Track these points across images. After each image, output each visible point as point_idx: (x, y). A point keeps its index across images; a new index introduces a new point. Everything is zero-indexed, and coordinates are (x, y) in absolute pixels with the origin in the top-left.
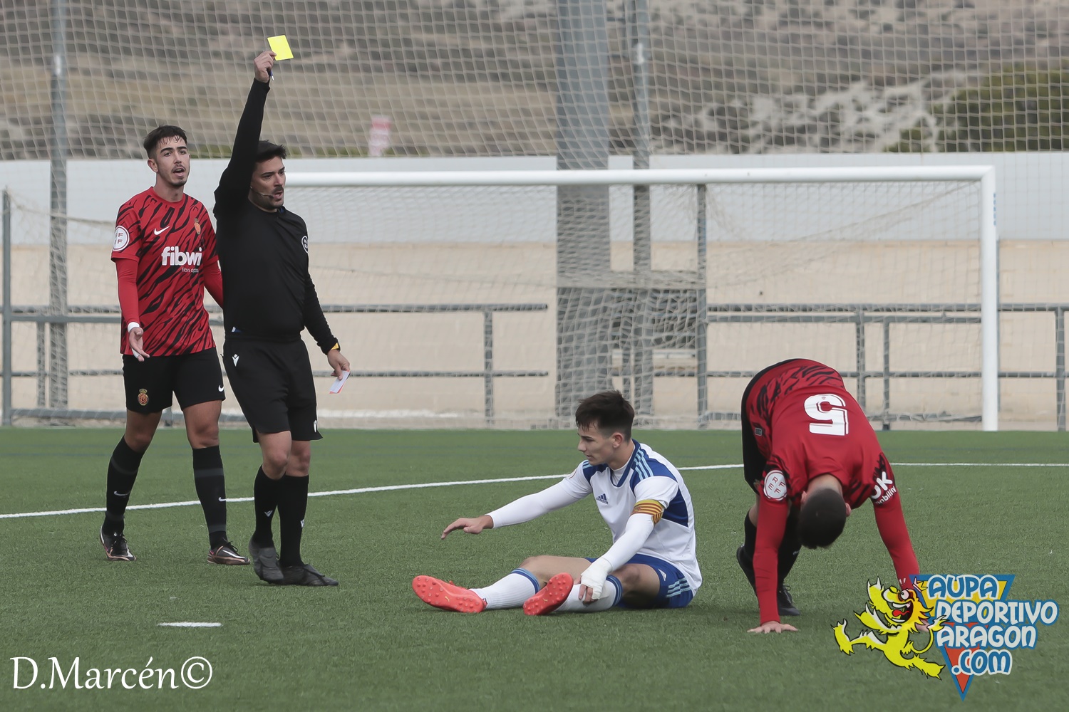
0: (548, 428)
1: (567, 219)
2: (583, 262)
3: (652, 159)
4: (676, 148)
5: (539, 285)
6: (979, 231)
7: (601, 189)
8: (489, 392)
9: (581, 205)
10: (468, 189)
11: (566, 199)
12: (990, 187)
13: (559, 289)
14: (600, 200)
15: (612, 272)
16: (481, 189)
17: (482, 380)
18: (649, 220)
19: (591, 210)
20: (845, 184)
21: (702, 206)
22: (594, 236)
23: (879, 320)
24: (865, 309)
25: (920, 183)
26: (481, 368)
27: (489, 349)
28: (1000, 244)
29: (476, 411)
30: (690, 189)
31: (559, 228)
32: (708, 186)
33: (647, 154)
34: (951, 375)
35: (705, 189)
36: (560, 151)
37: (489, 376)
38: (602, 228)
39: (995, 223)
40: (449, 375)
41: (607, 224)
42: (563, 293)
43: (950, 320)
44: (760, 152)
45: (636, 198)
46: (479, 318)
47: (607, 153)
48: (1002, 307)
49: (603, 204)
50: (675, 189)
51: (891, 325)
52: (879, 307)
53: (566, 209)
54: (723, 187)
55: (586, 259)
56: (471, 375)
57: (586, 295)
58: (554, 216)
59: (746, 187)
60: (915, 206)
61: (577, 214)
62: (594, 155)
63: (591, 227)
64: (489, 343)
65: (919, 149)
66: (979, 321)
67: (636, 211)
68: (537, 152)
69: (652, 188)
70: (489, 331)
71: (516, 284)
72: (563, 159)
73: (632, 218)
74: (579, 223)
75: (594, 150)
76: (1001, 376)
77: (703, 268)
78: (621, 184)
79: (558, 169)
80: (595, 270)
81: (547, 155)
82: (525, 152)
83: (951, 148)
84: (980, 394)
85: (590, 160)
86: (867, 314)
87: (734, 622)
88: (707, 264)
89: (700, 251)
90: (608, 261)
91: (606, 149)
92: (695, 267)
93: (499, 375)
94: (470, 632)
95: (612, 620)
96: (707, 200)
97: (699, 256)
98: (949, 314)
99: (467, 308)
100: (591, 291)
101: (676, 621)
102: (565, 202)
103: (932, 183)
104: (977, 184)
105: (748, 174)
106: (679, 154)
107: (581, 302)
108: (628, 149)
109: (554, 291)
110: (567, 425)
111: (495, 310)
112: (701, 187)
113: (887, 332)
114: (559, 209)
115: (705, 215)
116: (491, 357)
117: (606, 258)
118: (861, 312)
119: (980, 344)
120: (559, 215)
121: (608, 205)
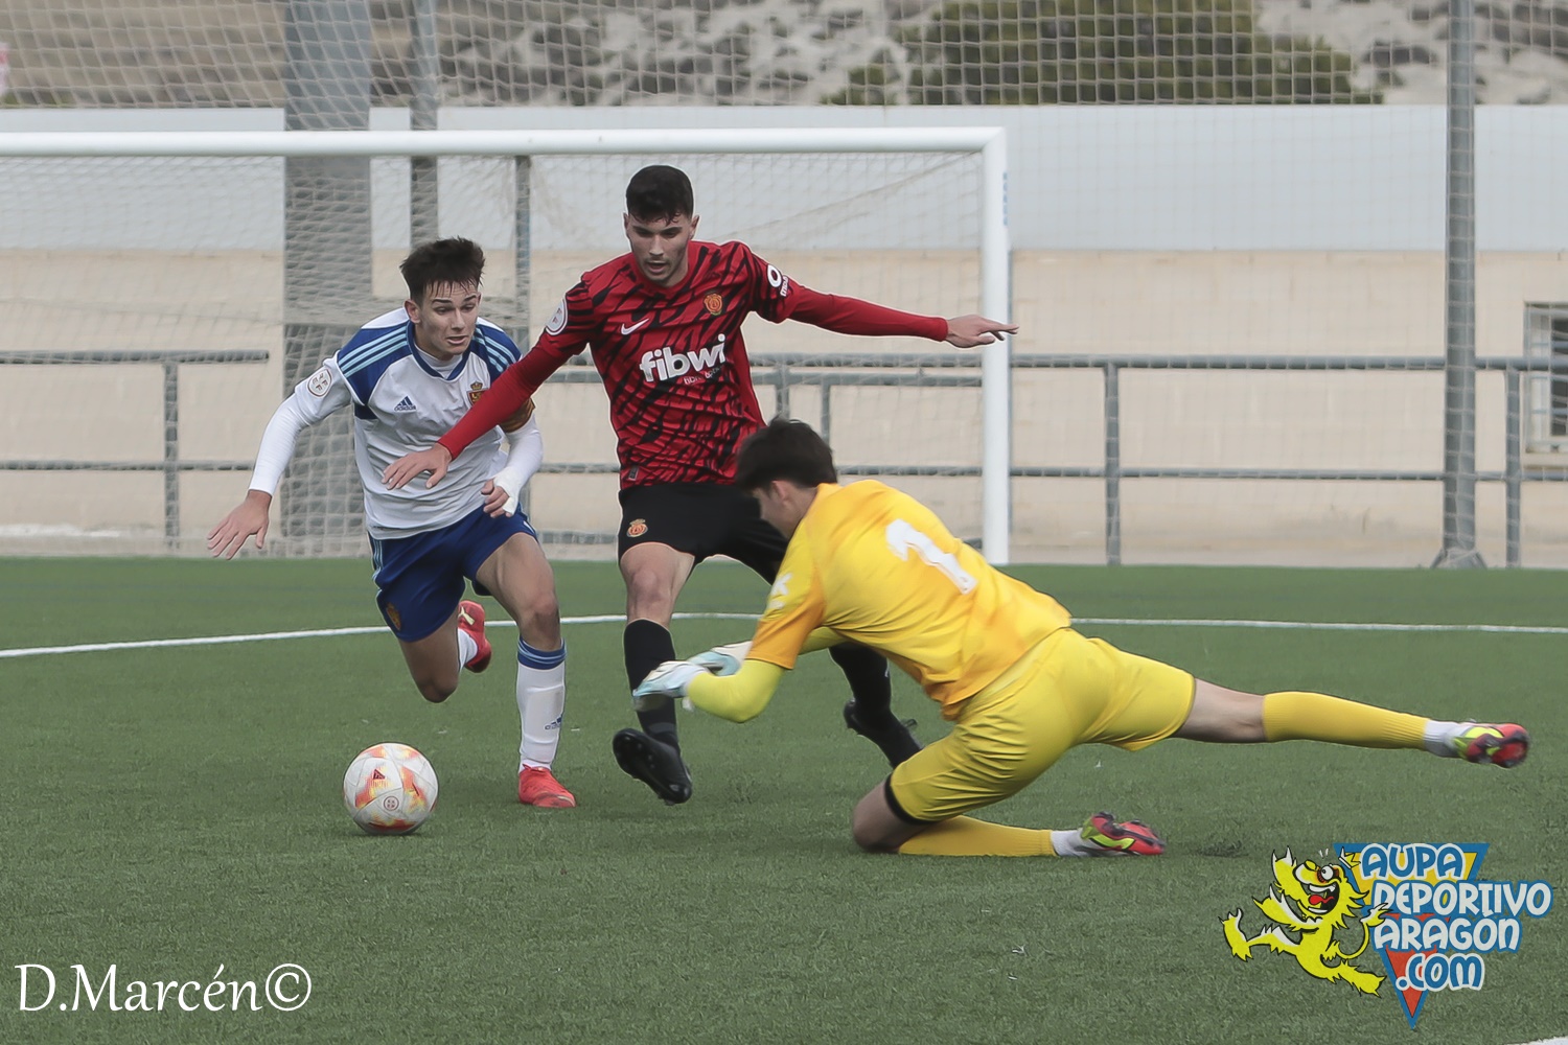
0: (268, 556)
1: (302, 212)
2: (327, 282)
3: (442, 113)
4: (480, 96)
5: (256, 320)
6: (980, 235)
7: (357, 163)
8: (172, 496)
9: (323, 190)
10: (139, 161)
11: (300, 179)
12: (997, 163)
13: (287, 327)
14: (356, 181)
15: (375, 299)
16: (159, 161)
17: (159, 477)
18: (436, 214)
19: (341, 198)
20: (759, 156)
21: (524, 192)
22: (345, 241)
23: (813, 381)
24: (790, 363)
25: (882, 156)
26: (159, 457)
27: (171, 424)
28: (1013, 256)
29: (151, 527)
30: (504, 165)
31: (288, 228)
32: (534, 159)
33: (434, 105)
34: (932, 472)
35: (529, 165)
36: (291, 99)
37: (171, 469)
38: (360, 226)
39: (1005, 223)
40: (106, 467)
41: (367, 220)
42: (294, 335)
43: (931, 383)
44: (617, 103)
45: (414, 177)
46: (156, 372)
47: (369, 103)
48: (1015, 362)
49: (360, 187)
50: (478, 163)
51: (834, 389)
52: (813, 359)
53: (300, 195)
54: (559, 160)
55: (333, 278)
56: (143, 468)
57: (333, 337)
58: (281, 206)
59: (597, 161)
60: (875, 192)
61: (317, 204)
62: (345, 107)
63: (342, 225)
64: (171, 415)
65: (880, 100)
66: (977, 383)
67: (415, 200)
68: (251, 101)
69: (441, 162)
70: (171, 395)
71: (216, 319)
72: (294, 113)
73: (408, 211)
74: (321, 219)
75: (347, 98)
76: (1014, 473)
77: (525, 293)
78: (392, 154)
79: (287, 130)
80: (348, 297)
81: (269, 106)
82: (233, 101)
83: (935, 99)
84: (980, 503)
85: (339, 114)
86: (794, 371)
87: (578, 877)
88: (532, 287)
89: (519, 266)
90: (369, 281)
91: (366, 97)
92: (510, 292)
93: (189, 468)
94: (143, 892)
95: (376, 873)
96: (532, 182)
97: (519, 273)
98: (930, 372)
99: (136, 358)
100: (341, 331)
101: (482, 875)
102: (299, 185)
103: (901, 155)
104: (977, 157)
105: (600, 139)
106: (486, 105)
107: (324, 349)
108: (402, 97)
109: (281, 329)
110: (300, 552)
111: (183, 361)
112: (523, 160)
113: (826, 401)
114: (288, 195)
115: (528, 206)
116: (176, 438)
117: (365, 276)
118: (784, 367)
119: (979, 421)
120: (288, 205)
121: (369, 190)
